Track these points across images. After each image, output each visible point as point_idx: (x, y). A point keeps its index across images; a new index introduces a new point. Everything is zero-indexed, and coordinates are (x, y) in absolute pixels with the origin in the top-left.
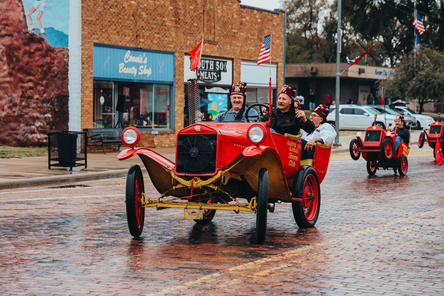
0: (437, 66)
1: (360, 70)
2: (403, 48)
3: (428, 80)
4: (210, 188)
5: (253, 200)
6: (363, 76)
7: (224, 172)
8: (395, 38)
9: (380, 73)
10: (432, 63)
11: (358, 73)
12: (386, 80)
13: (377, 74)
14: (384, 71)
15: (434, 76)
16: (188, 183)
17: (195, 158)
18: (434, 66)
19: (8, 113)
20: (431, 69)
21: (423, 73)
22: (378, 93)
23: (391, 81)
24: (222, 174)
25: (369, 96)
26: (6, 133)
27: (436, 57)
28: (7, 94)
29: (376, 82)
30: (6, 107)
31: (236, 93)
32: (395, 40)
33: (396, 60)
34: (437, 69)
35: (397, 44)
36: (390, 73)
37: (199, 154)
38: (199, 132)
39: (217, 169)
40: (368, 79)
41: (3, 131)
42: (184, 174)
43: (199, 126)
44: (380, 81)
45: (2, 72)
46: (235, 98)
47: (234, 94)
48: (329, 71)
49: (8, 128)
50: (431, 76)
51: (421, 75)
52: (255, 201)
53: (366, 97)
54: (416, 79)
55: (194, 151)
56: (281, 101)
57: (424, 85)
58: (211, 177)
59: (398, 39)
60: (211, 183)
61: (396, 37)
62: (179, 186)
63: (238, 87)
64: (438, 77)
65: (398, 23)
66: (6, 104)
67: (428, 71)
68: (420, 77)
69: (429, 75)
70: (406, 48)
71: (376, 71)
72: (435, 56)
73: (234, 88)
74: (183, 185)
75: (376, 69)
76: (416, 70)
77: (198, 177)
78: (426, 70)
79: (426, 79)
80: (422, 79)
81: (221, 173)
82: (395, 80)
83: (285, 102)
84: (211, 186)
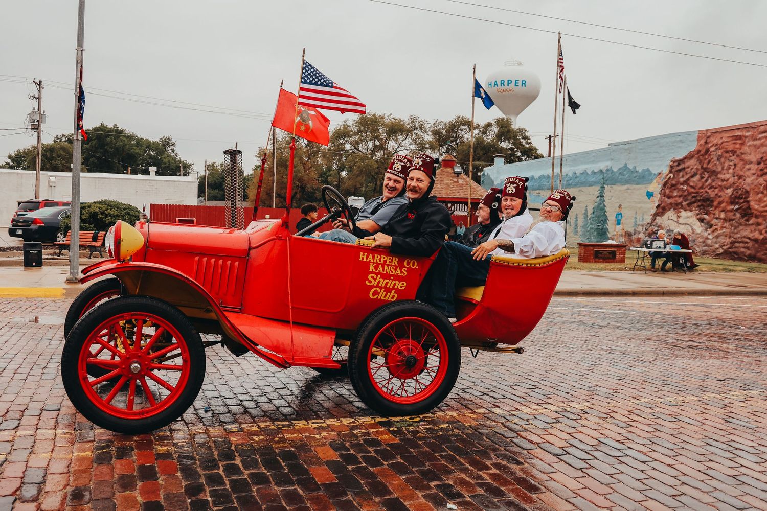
19: (765, 237)
26: (762, 253)
28: (765, 221)
30: (764, 231)
31: (393, 172)
41: (760, 251)
45: (763, 203)
46: (390, 179)
47: (390, 173)
49: (764, 249)
56: (414, 183)
63: (399, 163)
66: (764, 229)
73: (394, 163)
83: (421, 185)
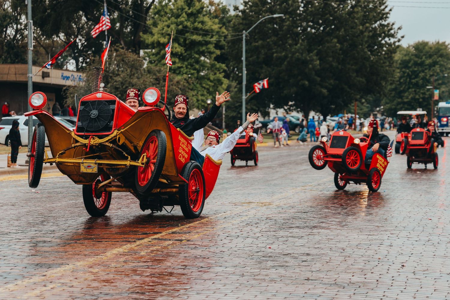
0: (134, 71)
1: (43, 73)
2: (90, 49)
3: (124, 87)
4: (106, 145)
5: (144, 156)
6: (47, 80)
7: (120, 132)
8: (80, 37)
9: (68, 78)
10: (128, 67)
11: (41, 77)
12: (75, 86)
13: (64, 79)
14: (72, 75)
15: (131, 83)
16: (86, 141)
17: (95, 118)
18: (131, 71)
20: (128, 75)
21: (119, 79)
22: (66, 102)
23: (82, 87)
24: (118, 134)
25: (54, 105)
27: (133, 61)
29: (64, 88)
32: (80, 40)
33: (82, 63)
34: (134, 74)
35: (82, 44)
36: (79, 78)
37: (99, 115)
38: (100, 98)
39: (113, 129)
40: (53, 84)
42: (83, 134)
43: (101, 94)
44: (69, 86)
48: (5, 74)
50: (128, 82)
51: (116, 81)
52: (145, 157)
53: (51, 107)
54: (111, 86)
55: (94, 113)
56: (181, 110)
57: (120, 94)
58: (108, 135)
59: (83, 38)
60: (107, 141)
61: (82, 35)
62: (78, 144)
64: (135, 85)
65: (84, 18)
67: (124, 76)
68: (115, 83)
69: (126, 81)
70: (93, 49)
71: (62, 76)
72: (132, 59)
74: (81, 143)
75: (63, 73)
76: (111, 75)
77: (96, 136)
78: (122, 76)
79: (122, 87)
80: (118, 86)
81: (117, 132)
82: (87, 87)
84: (107, 144)
